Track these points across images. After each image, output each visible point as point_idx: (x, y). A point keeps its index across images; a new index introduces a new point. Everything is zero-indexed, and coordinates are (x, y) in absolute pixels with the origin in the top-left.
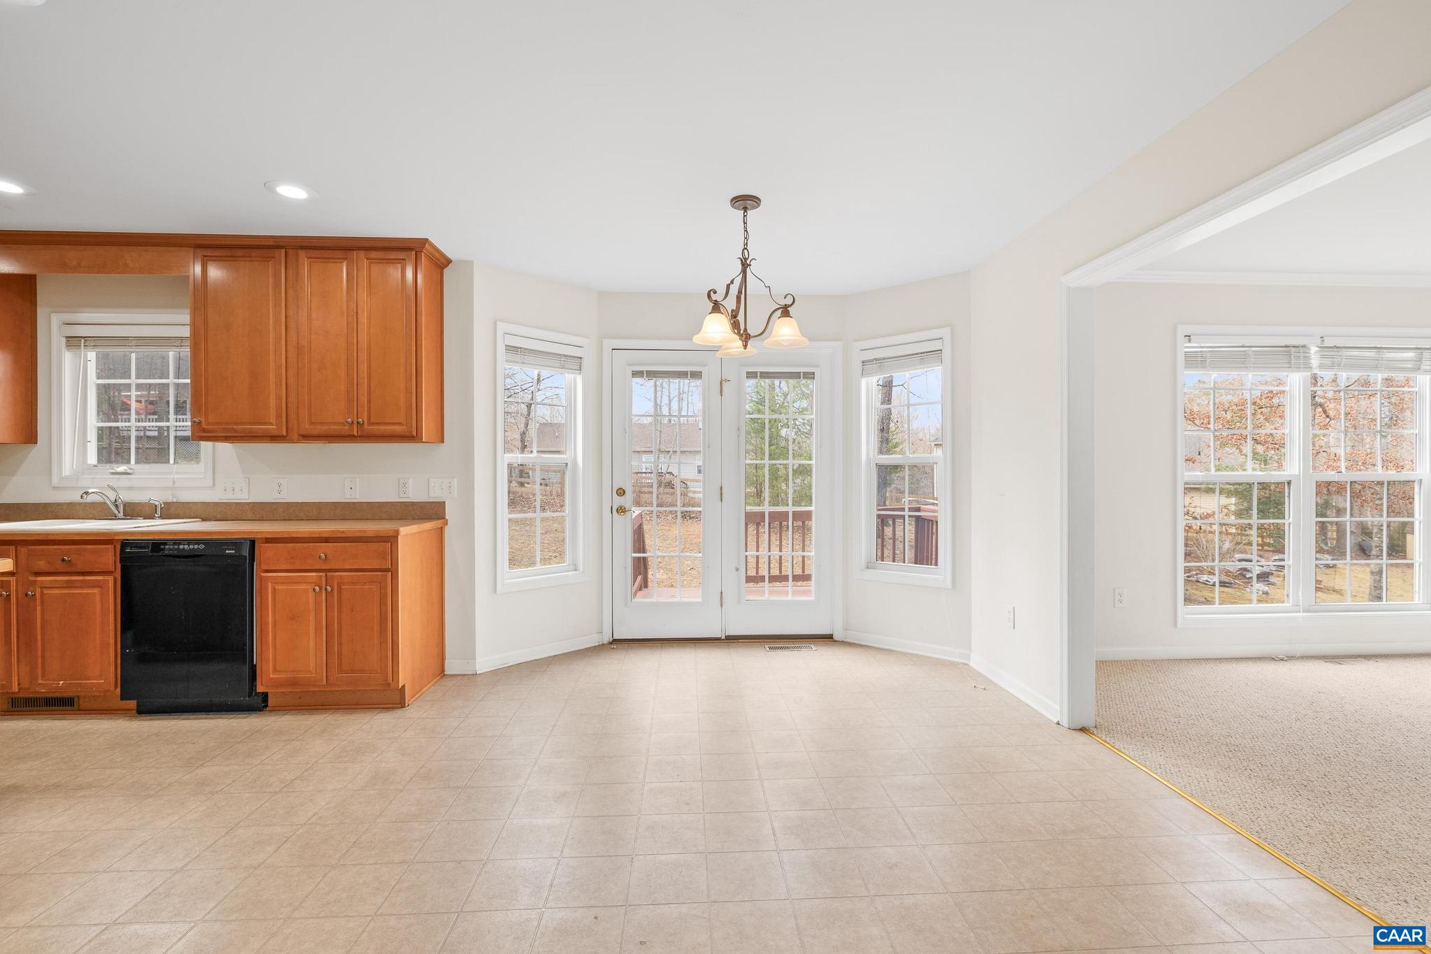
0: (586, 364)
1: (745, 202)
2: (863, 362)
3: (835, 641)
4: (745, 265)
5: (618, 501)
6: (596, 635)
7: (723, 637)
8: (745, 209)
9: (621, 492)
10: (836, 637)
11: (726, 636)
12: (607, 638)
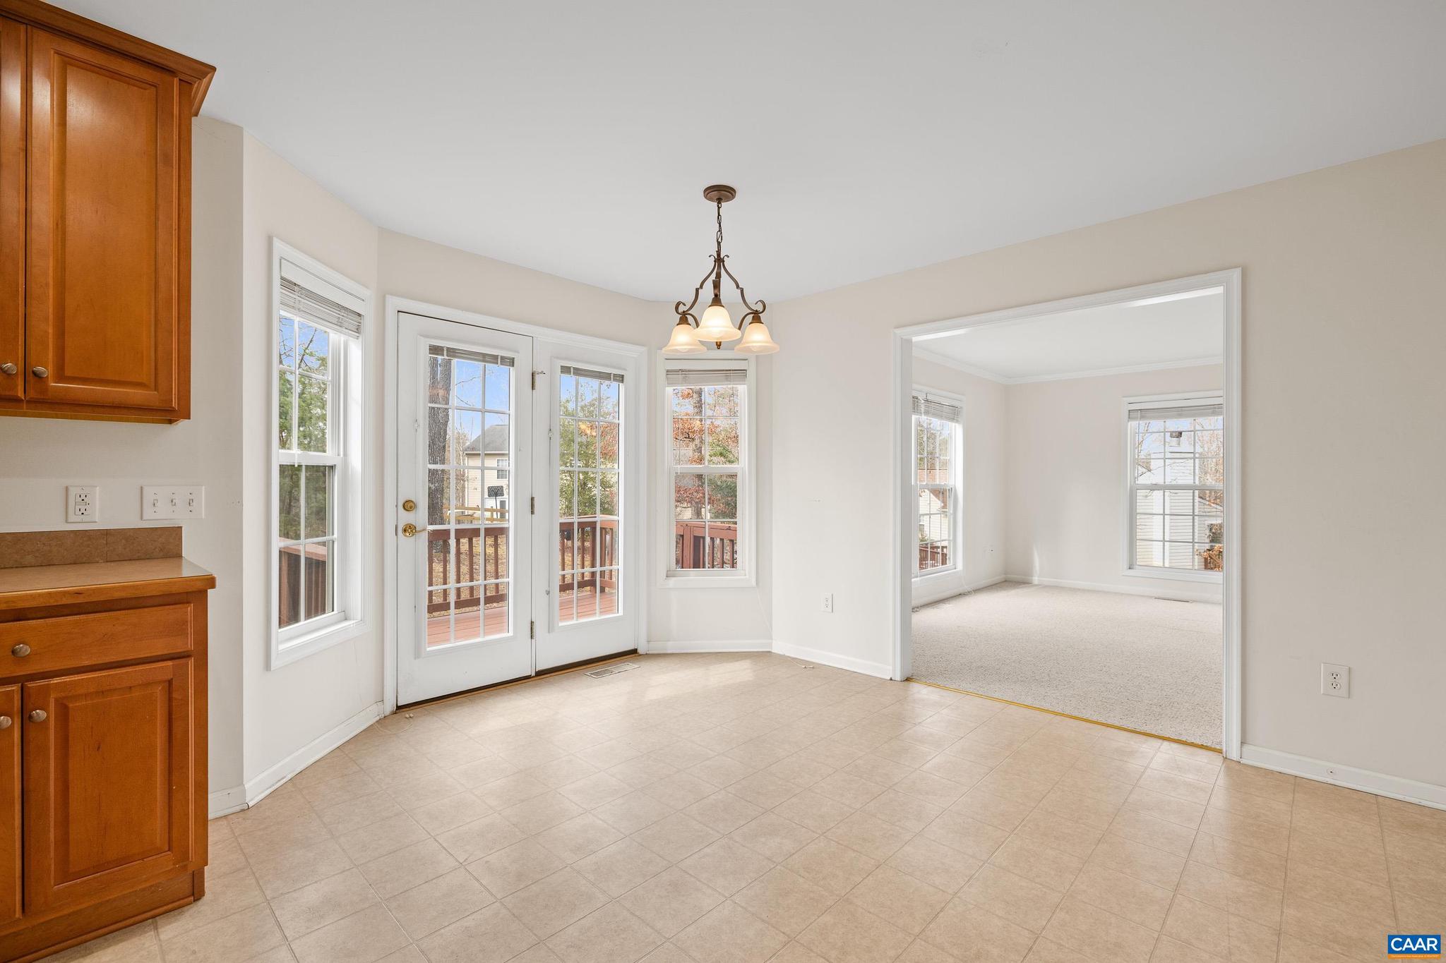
0: (369, 324)
1: (720, 193)
2: (668, 371)
3: (640, 655)
4: (719, 261)
5: (406, 518)
6: (375, 706)
7: (533, 674)
8: (719, 201)
9: (409, 506)
10: (640, 651)
11: (536, 673)
12: (389, 706)
